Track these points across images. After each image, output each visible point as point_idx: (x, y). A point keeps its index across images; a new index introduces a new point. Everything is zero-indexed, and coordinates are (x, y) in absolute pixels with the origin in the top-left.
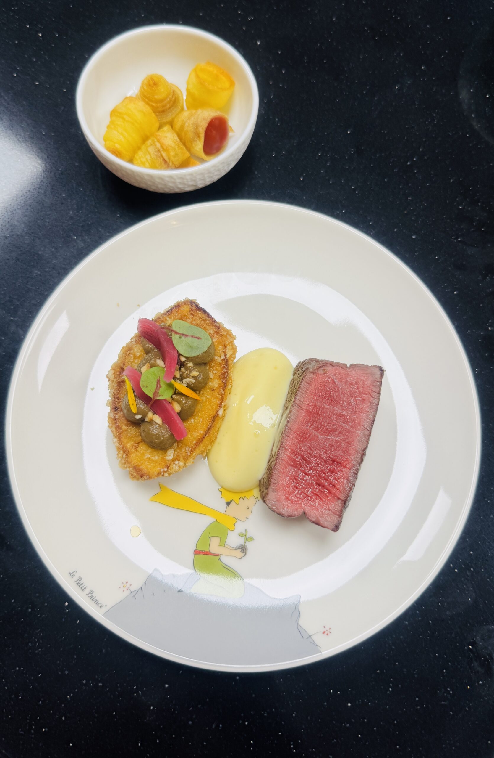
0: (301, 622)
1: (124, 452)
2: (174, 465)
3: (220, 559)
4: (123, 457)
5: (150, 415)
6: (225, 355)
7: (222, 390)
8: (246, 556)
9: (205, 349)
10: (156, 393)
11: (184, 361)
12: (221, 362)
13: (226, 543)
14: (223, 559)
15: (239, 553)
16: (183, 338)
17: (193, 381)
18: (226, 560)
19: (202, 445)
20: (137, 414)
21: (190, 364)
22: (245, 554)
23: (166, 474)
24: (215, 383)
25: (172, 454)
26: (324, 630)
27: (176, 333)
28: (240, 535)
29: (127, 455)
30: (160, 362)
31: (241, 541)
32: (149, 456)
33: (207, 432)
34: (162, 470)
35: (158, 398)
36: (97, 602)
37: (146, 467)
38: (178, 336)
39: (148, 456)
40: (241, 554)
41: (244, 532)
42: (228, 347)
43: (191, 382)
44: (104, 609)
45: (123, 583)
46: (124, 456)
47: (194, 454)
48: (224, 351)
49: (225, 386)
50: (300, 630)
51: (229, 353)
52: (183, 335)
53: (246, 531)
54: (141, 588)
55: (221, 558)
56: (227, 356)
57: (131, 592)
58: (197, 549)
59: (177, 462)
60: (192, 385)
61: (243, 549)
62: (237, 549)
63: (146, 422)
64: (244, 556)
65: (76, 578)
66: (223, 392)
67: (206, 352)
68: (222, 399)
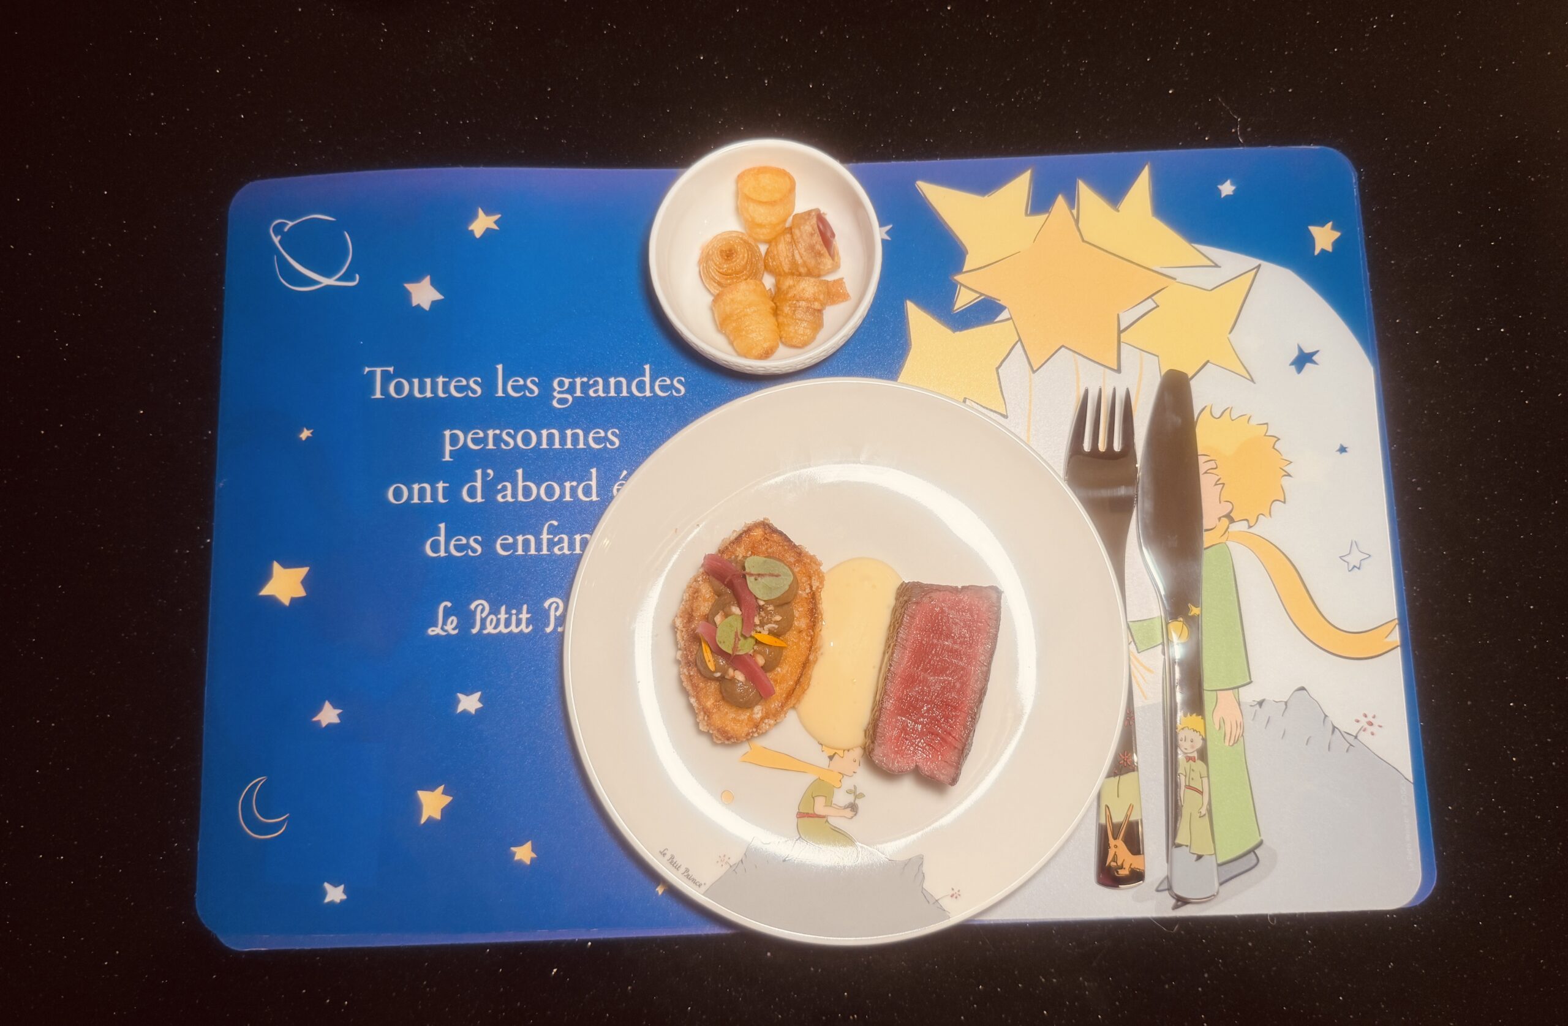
0: (927, 885)
1: (705, 713)
2: (764, 724)
3: (827, 821)
4: (704, 719)
5: (731, 672)
6: (811, 587)
7: (811, 631)
8: (857, 815)
9: (787, 587)
10: (735, 648)
11: (763, 605)
12: (806, 596)
13: (833, 803)
14: (831, 820)
15: (848, 813)
16: (759, 579)
17: (776, 626)
18: (833, 821)
19: (793, 698)
20: (716, 671)
21: (771, 608)
22: (854, 813)
23: (756, 735)
24: (801, 623)
25: (760, 712)
26: (952, 892)
27: (751, 575)
28: (849, 792)
29: (708, 716)
30: (736, 610)
31: (850, 799)
32: (734, 715)
33: (798, 682)
34: (750, 731)
35: (738, 653)
36: (694, 881)
37: (732, 727)
38: (752, 578)
39: (732, 715)
40: (851, 814)
41: (853, 789)
42: (813, 578)
43: (774, 627)
44: (703, 889)
45: (720, 857)
46: (706, 718)
47: (785, 709)
48: (809, 582)
49: (814, 625)
50: (924, 893)
51: (815, 584)
52: (759, 575)
53: (855, 787)
54: (742, 861)
55: (829, 820)
56: (814, 589)
57: (731, 866)
58: (801, 811)
59: (766, 721)
60: (775, 631)
61: (853, 807)
62: (845, 808)
63: (727, 679)
64: (855, 815)
65: (668, 856)
66: (812, 633)
67: (787, 591)
68: (811, 641)
